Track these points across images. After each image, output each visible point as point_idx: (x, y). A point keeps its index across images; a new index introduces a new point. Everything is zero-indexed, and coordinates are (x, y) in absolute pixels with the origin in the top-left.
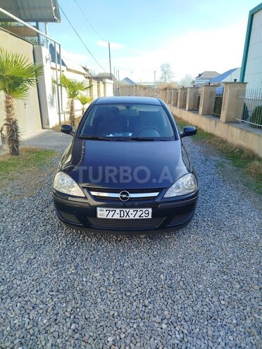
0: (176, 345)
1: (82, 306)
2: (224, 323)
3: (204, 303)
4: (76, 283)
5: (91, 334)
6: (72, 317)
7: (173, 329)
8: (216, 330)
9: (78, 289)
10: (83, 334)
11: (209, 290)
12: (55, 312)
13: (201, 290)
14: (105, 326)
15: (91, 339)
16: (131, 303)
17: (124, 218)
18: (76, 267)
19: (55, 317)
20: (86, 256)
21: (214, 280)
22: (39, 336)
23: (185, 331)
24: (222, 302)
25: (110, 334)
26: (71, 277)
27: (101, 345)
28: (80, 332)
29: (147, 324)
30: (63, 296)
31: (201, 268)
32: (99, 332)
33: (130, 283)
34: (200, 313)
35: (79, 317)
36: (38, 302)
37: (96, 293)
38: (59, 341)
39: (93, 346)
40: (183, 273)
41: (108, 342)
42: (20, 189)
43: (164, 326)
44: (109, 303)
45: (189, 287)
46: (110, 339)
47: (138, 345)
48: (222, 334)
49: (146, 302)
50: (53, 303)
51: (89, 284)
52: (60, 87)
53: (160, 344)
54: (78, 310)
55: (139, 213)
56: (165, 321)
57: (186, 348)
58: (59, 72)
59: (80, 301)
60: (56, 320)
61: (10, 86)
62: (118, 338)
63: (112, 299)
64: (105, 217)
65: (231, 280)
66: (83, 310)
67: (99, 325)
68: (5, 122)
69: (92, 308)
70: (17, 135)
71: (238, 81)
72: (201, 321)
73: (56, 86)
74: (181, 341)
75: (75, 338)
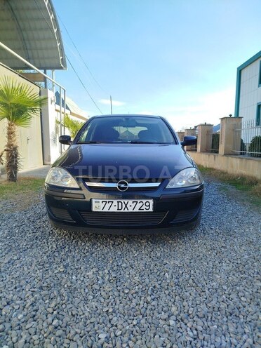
0: (188, 343)
1: (69, 302)
2: (248, 319)
3: (220, 299)
4: (64, 281)
5: (78, 331)
6: (55, 312)
7: (183, 325)
8: (240, 326)
9: (66, 286)
10: (68, 331)
11: (225, 287)
12: (35, 308)
13: (214, 287)
14: (96, 323)
15: (78, 336)
16: (130, 300)
17: (122, 211)
18: (65, 267)
19: (34, 313)
20: (78, 257)
21: (230, 278)
22: (9, 332)
23: (200, 328)
24: (242, 298)
25: (102, 331)
26: (59, 275)
27: (90, 342)
28: (64, 329)
29: (150, 321)
30: (46, 292)
31: (212, 268)
32: (89, 329)
33: (129, 281)
34: (216, 309)
35: (64, 314)
36: (15, 297)
37: (87, 291)
38: (35, 337)
39: (79, 343)
40: (192, 272)
41: (99, 339)
42: (13, 205)
43: (172, 322)
44: (102, 300)
45: (199, 285)
46: (102, 336)
47: (139, 342)
48: (247, 331)
49: (149, 299)
50: (33, 299)
51: (79, 282)
52: (63, 128)
53: (167, 341)
54: (64, 306)
55: (139, 205)
56: (173, 318)
57: (202, 346)
58: (63, 115)
59: (66, 298)
60: (34, 316)
61: (13, 114)
62: (113, 335)
63: (106, 296)
64: (101, 210)
65: (250, 278)
66: (69, 306)
67: (88, 322)
68: (6, 148)
69: (81, 305)
70: (16, 161)
71: (233, 116)
72: (219, 317)
73: (59, 126)
74: (195, 339)
75: (57, 334)
